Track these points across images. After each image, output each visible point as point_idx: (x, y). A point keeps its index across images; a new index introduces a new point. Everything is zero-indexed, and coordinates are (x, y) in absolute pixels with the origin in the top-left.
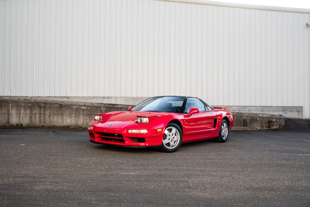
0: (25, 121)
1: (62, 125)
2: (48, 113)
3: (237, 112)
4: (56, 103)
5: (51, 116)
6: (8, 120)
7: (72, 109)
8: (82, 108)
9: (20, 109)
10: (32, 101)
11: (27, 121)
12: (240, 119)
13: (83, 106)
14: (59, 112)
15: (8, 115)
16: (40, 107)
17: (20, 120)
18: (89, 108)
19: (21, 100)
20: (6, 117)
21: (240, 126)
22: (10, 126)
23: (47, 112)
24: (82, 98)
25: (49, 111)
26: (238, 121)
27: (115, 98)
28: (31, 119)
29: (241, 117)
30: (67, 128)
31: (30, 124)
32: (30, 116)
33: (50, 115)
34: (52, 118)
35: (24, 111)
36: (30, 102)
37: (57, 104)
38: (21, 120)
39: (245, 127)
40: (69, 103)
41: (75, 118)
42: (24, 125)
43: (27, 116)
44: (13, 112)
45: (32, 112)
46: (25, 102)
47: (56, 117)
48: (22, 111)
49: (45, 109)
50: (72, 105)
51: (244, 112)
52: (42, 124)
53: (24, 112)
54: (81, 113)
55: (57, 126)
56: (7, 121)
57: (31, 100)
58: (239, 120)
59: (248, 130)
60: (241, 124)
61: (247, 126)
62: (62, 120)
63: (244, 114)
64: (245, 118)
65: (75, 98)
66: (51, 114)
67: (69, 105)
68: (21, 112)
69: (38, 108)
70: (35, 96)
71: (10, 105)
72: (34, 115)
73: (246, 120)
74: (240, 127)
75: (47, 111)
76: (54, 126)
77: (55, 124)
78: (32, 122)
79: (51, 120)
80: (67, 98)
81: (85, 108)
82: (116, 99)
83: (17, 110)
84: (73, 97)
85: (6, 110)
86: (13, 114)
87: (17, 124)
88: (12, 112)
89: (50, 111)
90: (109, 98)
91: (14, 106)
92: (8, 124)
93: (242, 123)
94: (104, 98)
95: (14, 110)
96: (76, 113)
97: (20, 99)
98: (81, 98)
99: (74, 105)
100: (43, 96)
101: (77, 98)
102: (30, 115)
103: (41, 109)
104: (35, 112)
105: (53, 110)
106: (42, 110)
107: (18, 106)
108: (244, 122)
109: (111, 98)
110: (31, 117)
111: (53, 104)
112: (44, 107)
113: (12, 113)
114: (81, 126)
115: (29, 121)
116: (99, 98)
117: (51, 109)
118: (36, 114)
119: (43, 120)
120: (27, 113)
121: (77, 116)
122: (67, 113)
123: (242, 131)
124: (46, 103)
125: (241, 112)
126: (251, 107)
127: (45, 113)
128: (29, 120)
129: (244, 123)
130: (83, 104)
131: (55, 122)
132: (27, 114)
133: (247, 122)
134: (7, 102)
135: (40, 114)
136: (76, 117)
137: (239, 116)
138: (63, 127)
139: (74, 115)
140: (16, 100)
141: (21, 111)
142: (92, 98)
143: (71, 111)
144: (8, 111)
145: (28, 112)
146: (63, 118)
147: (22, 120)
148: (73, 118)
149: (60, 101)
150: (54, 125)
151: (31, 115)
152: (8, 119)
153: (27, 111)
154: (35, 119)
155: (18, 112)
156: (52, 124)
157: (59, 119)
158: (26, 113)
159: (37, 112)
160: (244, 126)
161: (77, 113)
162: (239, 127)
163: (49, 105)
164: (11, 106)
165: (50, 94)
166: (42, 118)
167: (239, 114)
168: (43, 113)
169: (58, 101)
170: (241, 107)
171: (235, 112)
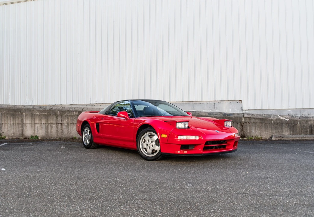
0: (41, 132)
3: (300, 116)
4: (74, 110)
5: (69, 126)
6: (22, 131)
9: (35, 118)
10: (48, 108)
11: (42, 132)
12: (305, 125)
15: (22, 126)
16: (57, 116)
17: (35, 131)
20: (20, 128)
21: (305, 134)
22: (24, 138)
23: (65, 122)
24: (108, 104)
25: (67, 120)
26: (303, 128)
28: (47, 130)
29: (307, 121)
31: (46, 136)
32: (46, 127)
33: (68, 125)
34: (71, 129)
35: (39, 121)
36: (46, 110)
37: (76, 111)
38: (36, 132)
39: (313, 136)
40: (90, 110)
42: (39, 137)
43: (42, 127)
44: (28, 122)
45: (48, 121)
46: (40, 110)
47: (75, 127)
48: (37, 121)
49: (62, 117)
52: (60, 135)
53: (39, 122)
55: (77, 137)
56: (21, 133)
57: (46, 108)
58: (304, 126)
60: (307, 132)
64: (312, 123)
65: (100, 104)
66: (70, 124)
68: (36, 122)
69: (54, 117)
71: (24, 114)
72: (51, 126)
74: (307, 136)
75: (65, 120)
76: (73, 138)
77: (74, 135)
78: (48, 133)
79: (70, 131)
80: (91, 105)
83: (31, 120)
84: (98, 104)
85: (20, 120)
87: (32, 136)
88: (26, 123)
89: (68, 120)
91: (28, 115)
92: (22, 136)
93: (308, 130)
95: (29, 120)
97: (35, 108)
98: (106, 104)
100: (66, 104)
101: (103, 104)
102: (46, 125)
103: (57, 118)
104: (51, 121)
105: (72, 119)
106: (59, 119)
107: (32, 115)
108: (312, 128)
110: (47, 127)
111: (72, 112)
112: (61, 116)
113: (26, 124)
117: (69, 117)
118: (52, 123)
119: (60, 131)
120: (42, 123)
124: (63, 111)
126: (311, 109)
127: (62, 122)
128: (45, 132)
129: (312, 130)
131: (74, 133)
132: (42, 124)
134: (21, 111)
135: (57, 124)
137: (304, 121)
140: (30, 108)
141: (36, 121)
144: (22, 121)
145: (44, 121)
149: (79, 108)
151: (47, 125)
152: (22, 130)
154: (51, 129)
155: (33, 122)
156: (71, 135)
158: (41, 123)
159: (54, 122)
160: (312, 134)
162: (305, 136)
163: (66, 113)
164: (25, 115)
165: (73, 101)
166: (59, 128)
167: (304, 118)
168: (60, 123)
169: (77, 107)
170: (298, 110)
171: (297, 116)
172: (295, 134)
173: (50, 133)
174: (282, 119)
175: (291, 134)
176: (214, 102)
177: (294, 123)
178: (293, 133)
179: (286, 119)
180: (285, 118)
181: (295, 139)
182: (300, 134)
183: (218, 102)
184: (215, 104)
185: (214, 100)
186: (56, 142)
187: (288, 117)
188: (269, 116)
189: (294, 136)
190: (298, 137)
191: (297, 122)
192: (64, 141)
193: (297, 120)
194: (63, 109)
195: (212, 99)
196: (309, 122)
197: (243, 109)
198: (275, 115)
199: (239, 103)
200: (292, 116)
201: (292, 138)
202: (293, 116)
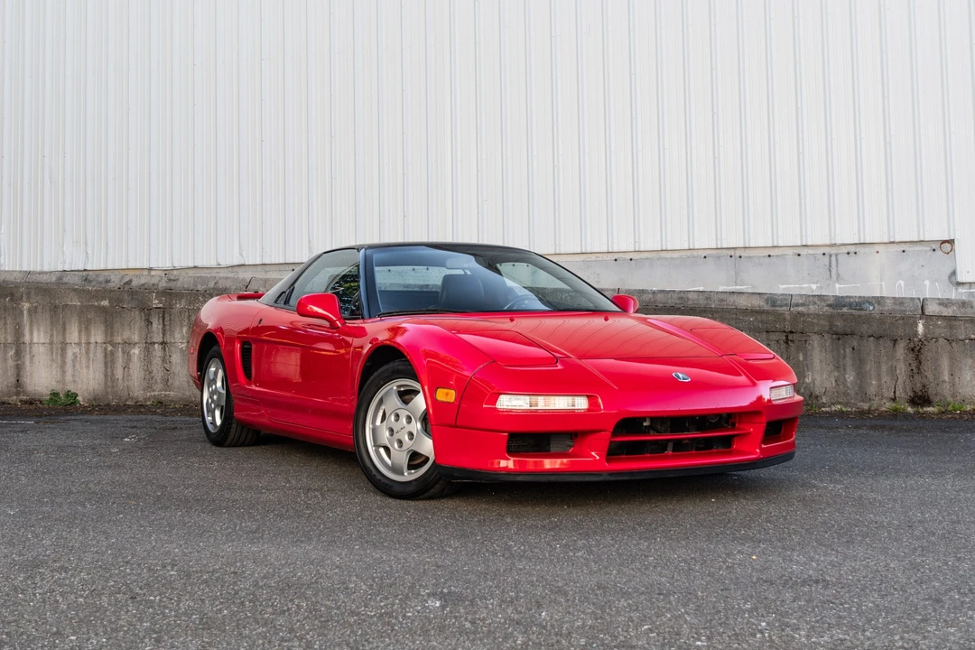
0: (86, 380)
2: (183, 338)
6: (18, 375)
9: (64, 324)
10: (115, 282)
11: (91, 376)
15: (18, 354)
16: (147, 311)
17: (64, 372)
19: (66, 284)
20: (11, 363)
22: (25, 402)
23: (177, 335)
28: (109, 370)
31: (108, 393)
32: (106, 356)
35: (80, 331)
36: (105, 290)
37: (221, 292)
38: (69, 377)
42: (79, 398)
43: (91, 355)
44: (37, 337)
45: (112, 335)
46: (84, 291)
48: (74, 334)
49: (167, 315)
52: (158, 391)
53: (80, 338)
56: (13, 380)
57: (108, 281)
68: (68, 335)
69: (138, 317)
71: (26, 306)
72: (124, 352)
75: (178, 329)
78: (113, 381)
83: (52, 330)
85: (10, 327)
86: (35, 349)
87: (55, 394)
88: (32, 340)
89: (189, 326)
91: (40, 310)
92: (18, 394)
95: (42, 329)
97: (65, 280)
102: (106, 349)
103: (149, 323)
104: (126, 334)
106: (156, 325)
107: (54, 309)
110: (109, 359)
111: (204, 296)
112: (164, 312)
113: (31, 343)
115: (100, 376)
118: (128, 344)
119: (158, 373)
120: (93, 340)
124: (169, 294)
127: (168, 338)
128: (102, 377)
132: (92, 347)
134: (12, 295)
135: (149, 345)
140: (47, 284)
141: (68, 331)
144: (18, 333)
145: (98, 336)
147: (73, 376)
149: (234, 280)
151: (110, 348)
152: (19, 368)
153: (93, 332)
154: (126, 368)
155: (57, 339)
158: (88, 343)
159: (136, 338)
163: (183, 302)
164: (29, 311)
168: (161, 340)
169: (227, 278)
173: (120, 381)
176: (826, 250)
183: (845, 250)
184: (833, 258)
185: (828, 242)
194: (171, 285)
195: (818, 236)
197: (960, 279)
199: (938, 252)
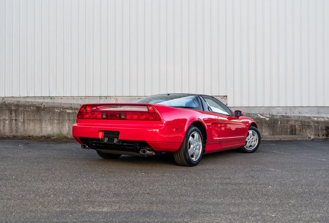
1: (40, 135)
2: (22, 118)
3: (281, 115)
4: (31, 104)
5: (26, 123)
7: (54, 113)
8: (68, 111)
12: (286, 125)
13: (68, 109)
14: (37, 117)
16: (11, 111)
18: (76, 111)
21: (285, 135)
23: (20, 118)
24: (71, 98)
25: (22, 116)
26: (283, 128)
27: (115, 98)
29: (288, 121)
30: (47, 139)
33: (24, 122)
34: (27, 126)
37: (33, 106)
39: (293, 136)
40: (50, 105)
41: (58, 126)
45: (0, 117)
47: (32, 124)
49: (17, 113)
50: (54, 107)
51: (292, 114)
52: (14, 133)
54: (66, 118)
55: (34, 135)
58: (284, 126)
59: (297, 140)
60: (287, 132)
61: (295, 134)
62: (41, 128)
63: (292, 117)
64: (292, 123)
65: (62, 98)
66: (26, 120)
67: (50, 107)
69: (8, 112)
70: (9, 96)
72: (3, 122)
73: (295, 126)
75: (20, 116)
76: (30, 137)
77: (31, 133)
78: (0, 130)
79: (26, 128)
81: (71, 112)
82: (117, 99)
84: (59, 98)
89: (24, 115)
90: (107, 98)
93: (289, 130)
94: (100, 98)
96: (59, 118)
99: (57, 108)
101: (64, 98)
103: (11, 114)
104: (4, 117)
105: (28, 114)
106: (13, 114)
108: (292, 128)
109: (110, 98)
111: (28, 106)
112: (16, 111)
114: (66, 136)
116: (94, 97)
117: (25, 113)
118: (5, 120)
119: (14, 128)
121: (61, 122)
122: (47, 118)
123: (288, 141)
124: (18, 106)
125: (289, 114)
127: (17, 118)
129: (292, 130)
130: (69, 106)
131: (31, 131)
133: (295, 129)
135: (11, 120)
136: (59, 123)
137: (285, 120)
138: (42, 137)
139: (56, 121)
142: (84, 98)
143: (52, 115)
146: (41, 126)
148: (55, 125)
149: (37, 102)
150: (30, 135)
154: (4, 126)
156: (27, 133)
157: (36, 127)
159: (7, 118)
160: (292, 134)
161: (61, 118)
162: (284, 136)
163: (22, 108)
165: (27, 93)
166: (14, 125)
167: (285, 117)
168: (15, 119)
169: (35, 102)
170: (288, 108)
171: (278, 115)
172: (275, 135)
173: (2, 131)
174: (262, 118)
175: (271, 134)
177: (274, 123)
178: (273, 133)
179: (266, 119)
180: (265, 117)
181: (274, 139)
182: (280, 135)
186: (11, 141)
187: (268, 116)
188: (248, 115)
189: (273, 137)
190: (277, 137)
191: (276, 122)
192: (20, 140)
193: (277, 120)
194: (18, 103)
196: (290, 122)
198: (255, 114)
199: (223, 99)
200: (273, 116)
201: (271, 138)
202: (275, 115)
